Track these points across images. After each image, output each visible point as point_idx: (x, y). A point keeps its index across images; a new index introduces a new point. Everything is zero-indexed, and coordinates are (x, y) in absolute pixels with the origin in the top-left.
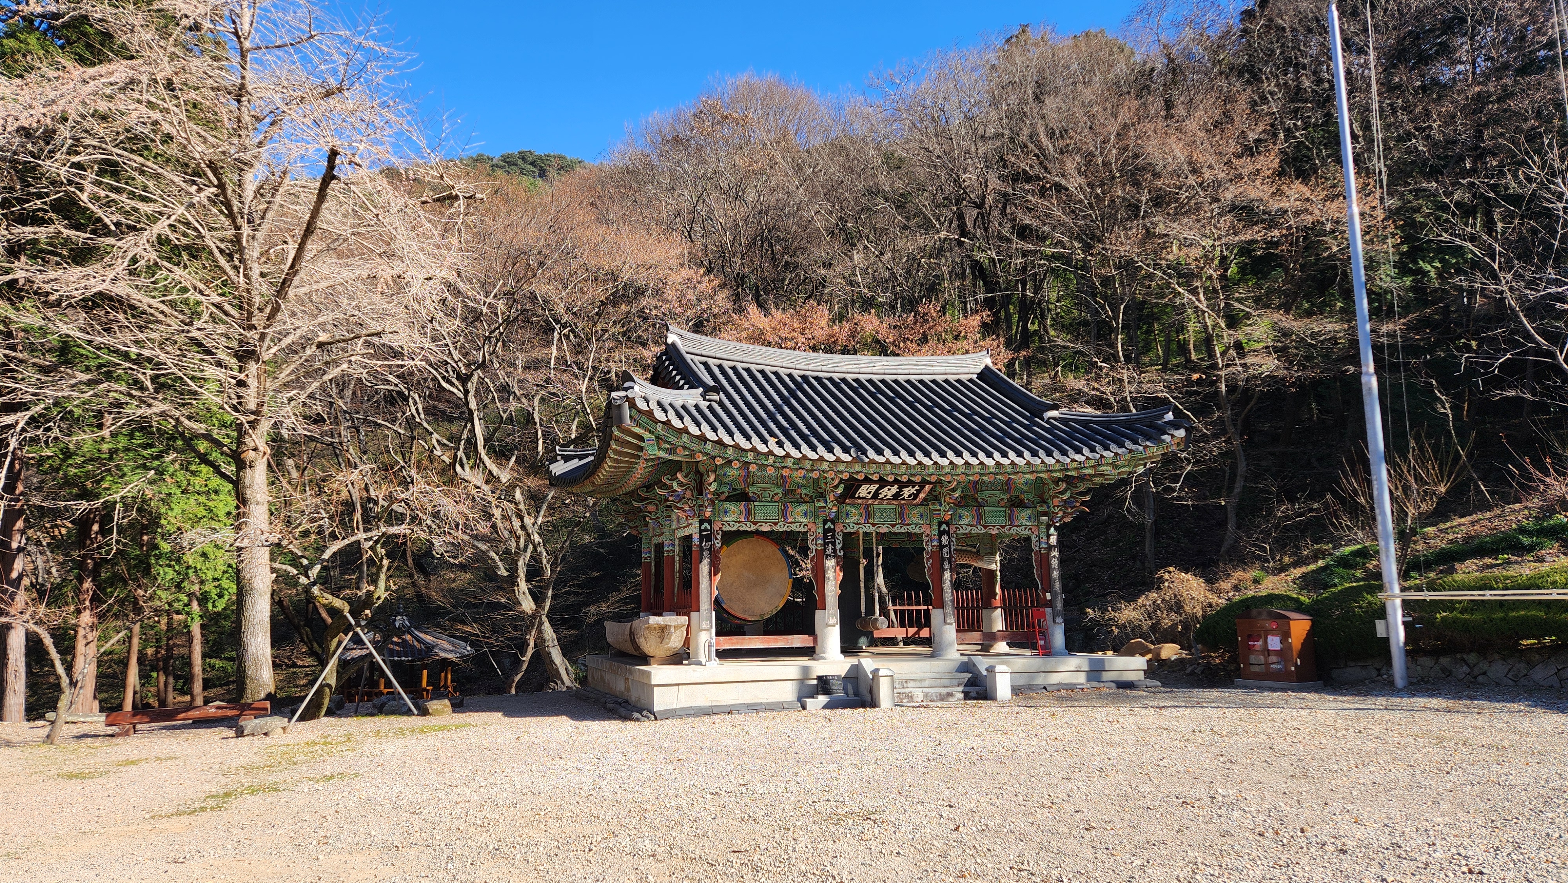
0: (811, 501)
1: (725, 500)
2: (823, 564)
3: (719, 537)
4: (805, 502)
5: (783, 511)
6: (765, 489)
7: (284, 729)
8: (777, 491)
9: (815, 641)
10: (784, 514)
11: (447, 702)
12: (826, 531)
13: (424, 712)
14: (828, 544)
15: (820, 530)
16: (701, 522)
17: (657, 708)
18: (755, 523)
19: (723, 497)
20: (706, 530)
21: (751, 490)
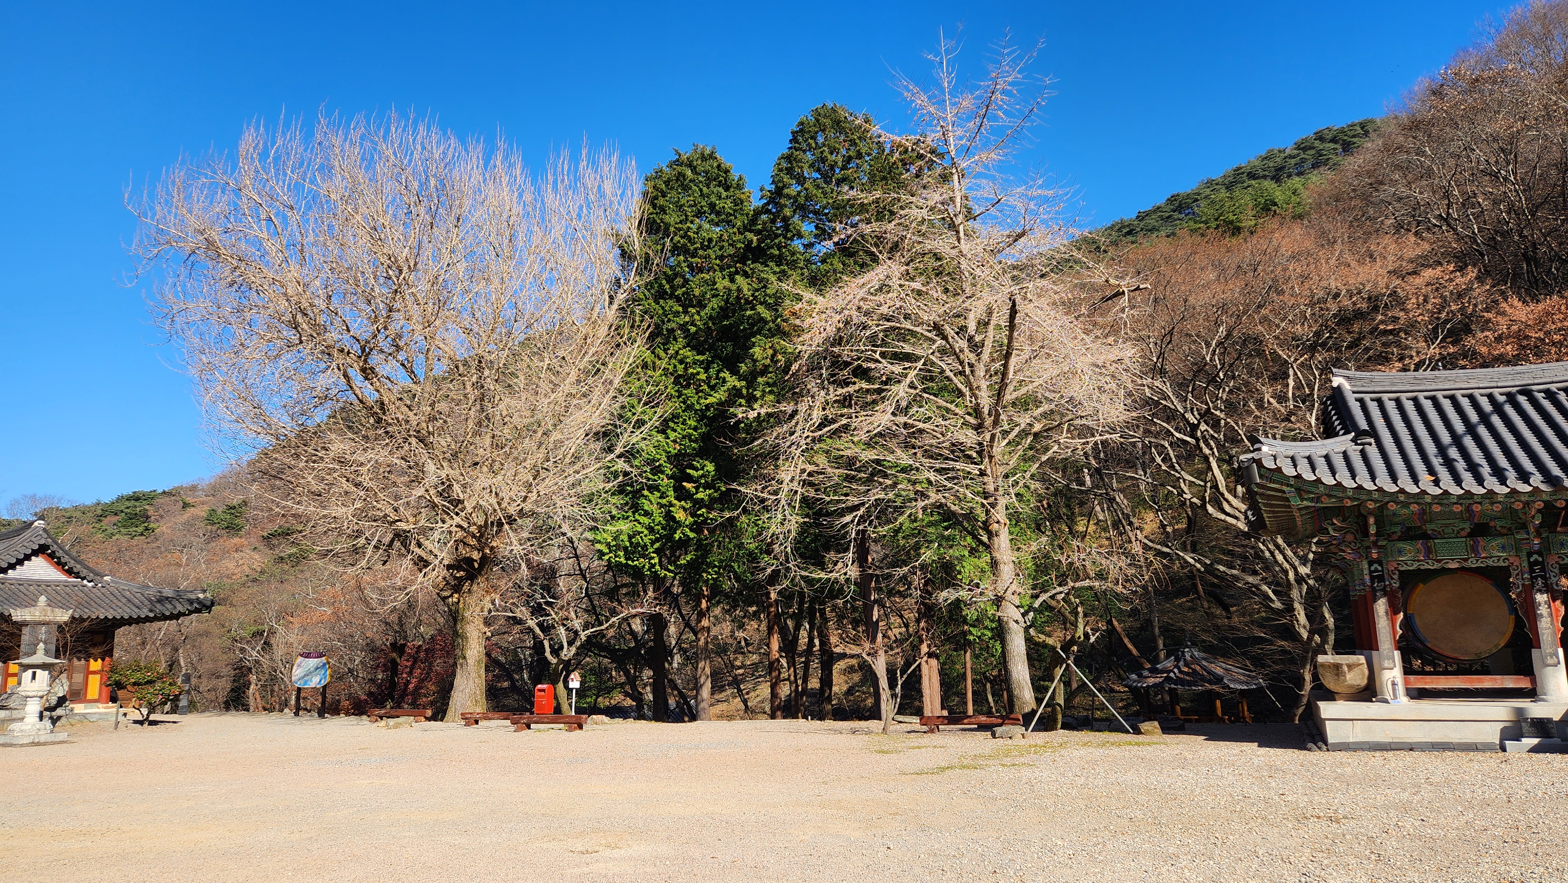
0: (1510, 532)
1: (1400, 539)
2: (1533, 600)
3: (1396, 577)
4: (1503, 535)
5: (1472, 547)
6: (1447, 526)
7: (1023, 735)
8: (1462, 526)
9: (1534, 681)
10: (1474, 550)
11: (1156, 723)
12: (1531, 565)
13: (1137, 731)
14: (1536, 578)
15: (1525, 564)
16: (1371, 564)
17: (1330, 740)
18: (1439, 561)
19: (1395, 537)
20: (1376, 571)
21: (1429, 528)
